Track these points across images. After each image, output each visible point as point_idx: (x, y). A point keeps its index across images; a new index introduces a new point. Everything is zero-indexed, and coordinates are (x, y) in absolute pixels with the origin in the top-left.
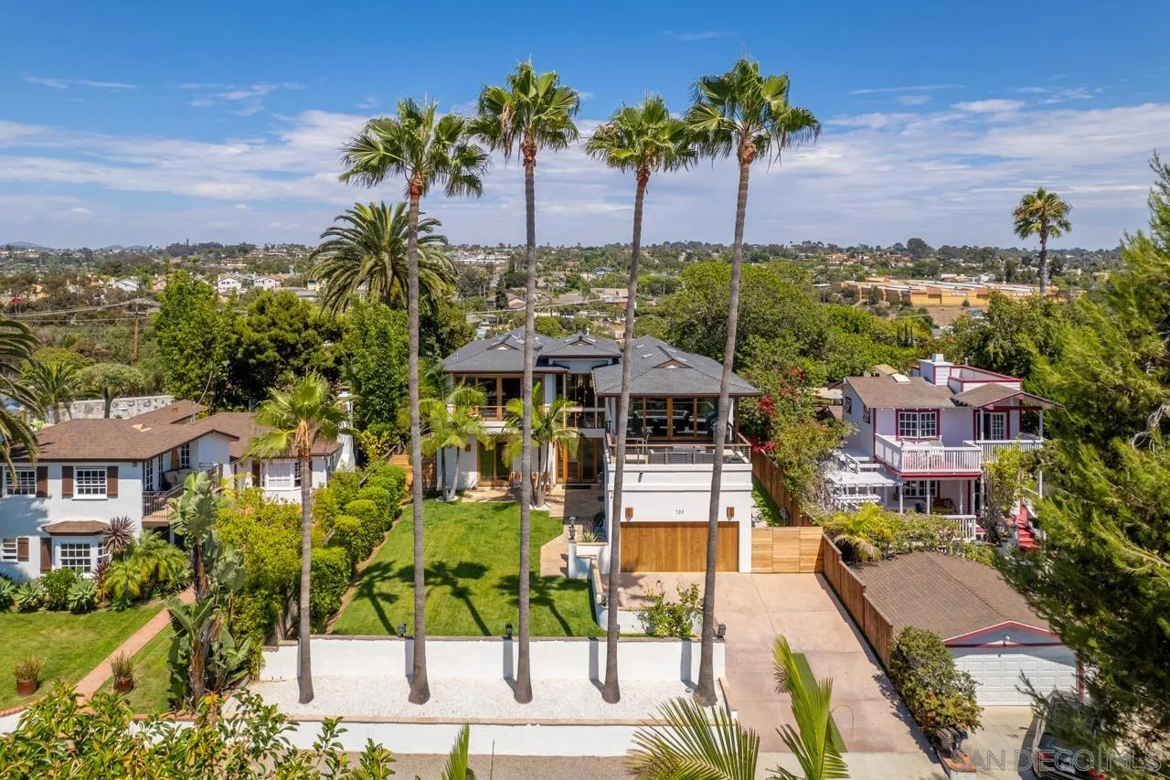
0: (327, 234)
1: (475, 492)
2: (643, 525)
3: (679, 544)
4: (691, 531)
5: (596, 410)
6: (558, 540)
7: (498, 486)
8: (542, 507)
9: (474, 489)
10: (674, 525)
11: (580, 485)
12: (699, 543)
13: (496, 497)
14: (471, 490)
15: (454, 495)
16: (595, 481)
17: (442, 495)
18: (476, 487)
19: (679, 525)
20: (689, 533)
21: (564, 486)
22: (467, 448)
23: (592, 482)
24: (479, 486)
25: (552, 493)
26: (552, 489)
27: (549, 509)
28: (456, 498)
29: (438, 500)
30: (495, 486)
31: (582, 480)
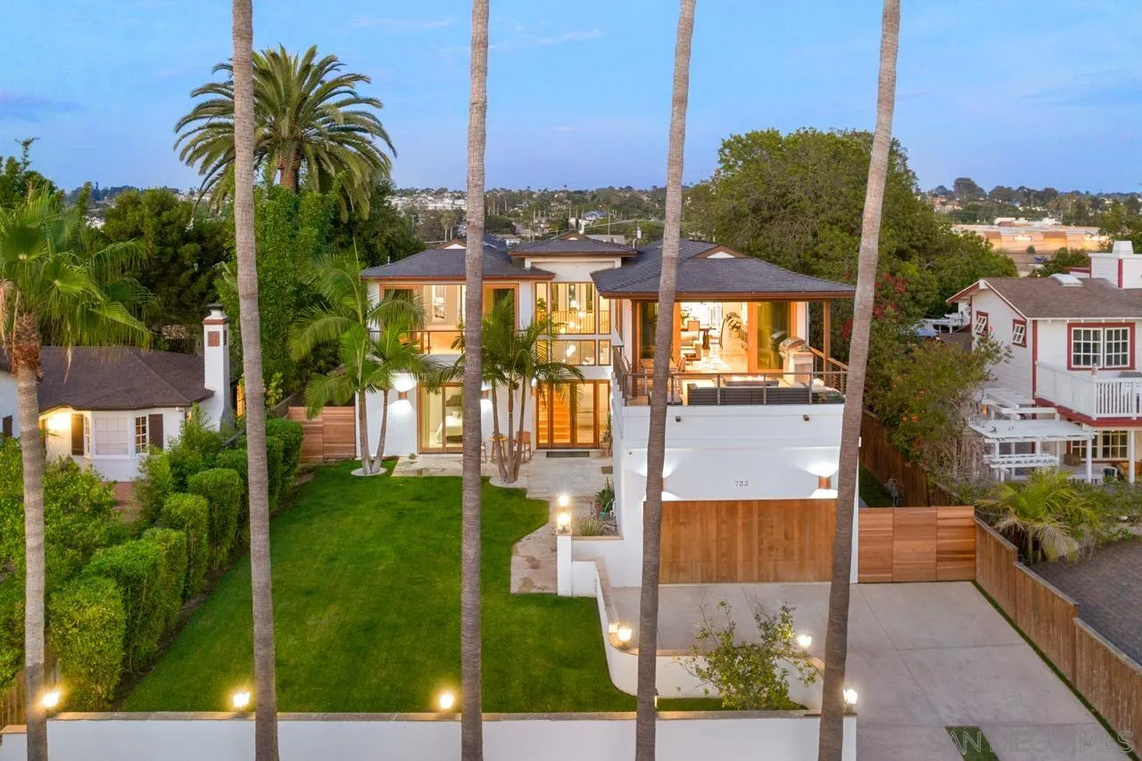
0: (204, 91)
1: (412, 463)
2: (681, 506)
3: (740, 536)
4: (760, 516)
5: (597, 337)
6: (541, 532)
7: (448, 453)
8: (516, 483)
9: (412, 457)
10: (732, 506)
11: (574, 450)
12: (772, 534)
13: (444, 470)
14: (408, 460)
15: (382, 466)
16: (596, 445)
17: (361, 467)
18: (416, 454)
19: (740, 506)
20: (756, 519)
21: (548, 453)
22: (401, 396)
23: (590, 447)
24: (421, 453)
25: (532, 462)
26: (531, 457)
27: (526, 486)
28: (382, 470)
29: (356, 473)
30: (445, 453)
31: (576, 445)
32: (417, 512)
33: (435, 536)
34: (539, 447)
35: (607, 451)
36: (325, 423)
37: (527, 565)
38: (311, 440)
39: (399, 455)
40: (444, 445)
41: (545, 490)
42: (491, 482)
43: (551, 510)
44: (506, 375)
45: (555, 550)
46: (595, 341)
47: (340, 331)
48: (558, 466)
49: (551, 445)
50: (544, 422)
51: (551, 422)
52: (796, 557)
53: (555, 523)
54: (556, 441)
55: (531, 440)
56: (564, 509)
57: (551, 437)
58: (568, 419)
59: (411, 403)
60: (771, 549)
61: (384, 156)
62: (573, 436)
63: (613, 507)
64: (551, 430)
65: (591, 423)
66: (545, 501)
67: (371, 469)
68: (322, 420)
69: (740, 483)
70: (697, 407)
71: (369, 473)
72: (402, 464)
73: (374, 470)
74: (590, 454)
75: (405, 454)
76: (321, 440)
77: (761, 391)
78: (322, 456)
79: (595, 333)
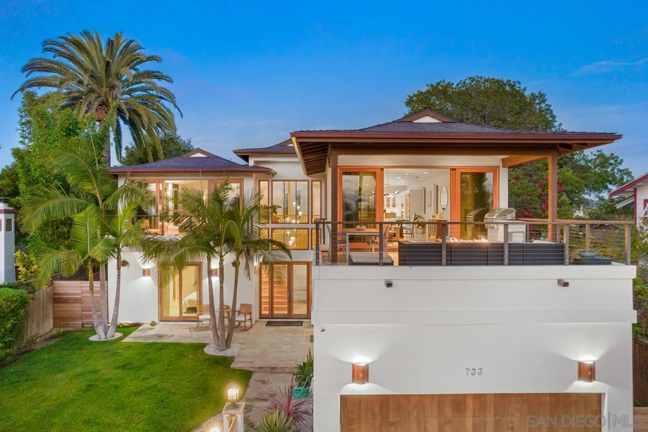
1: (152, 329)
4: (496, 414)
5: (310, 226)
7: (183, 321)
9: (153, 324)
10: (458, 402)
11: (290, 320)
14: (149, 326)
15: (116, 331)
17: (97, 334)
18: (157, 322)
19: (470, 402)
20: (490, 419)
21: (268, 322)
22: (145, 273)
23: (304, 317)
24: (161, 321)
25: (252, 331)
26: (252, 325)
27: (236, 355)
28: (119, 335)
29: (93, 338)
30: (181, 321)
31: (292, 316)
32: (110, 384)
34: (261, 317)
36: (82, 295)
38: (70, 309)
39: (141, 322)
40: (181, 314)
42: (205, 349)
46: (308, 229)
47: (75, 211)
49: (272, 316)
50: (265, 297)
51: (272, 297)
54: (275, 312)
55: (254, 310)
57: (272, 309)
58: (286, 295)
59: (153, 279)
62: (290, 308)
64: (272, 303)
65: (305, 298)
66: (249, 371)
67: (106, 335)
68: (80, 292)
69: (471, 371)
70: (415, 268)
71: (103, 338)
72: (141, 330)
73: (108, 335)
74: (303, 324)
75: (147, 322)
76: (80, 309)
77: (500, 247)
78: (81, 322)
79: (308, 223)
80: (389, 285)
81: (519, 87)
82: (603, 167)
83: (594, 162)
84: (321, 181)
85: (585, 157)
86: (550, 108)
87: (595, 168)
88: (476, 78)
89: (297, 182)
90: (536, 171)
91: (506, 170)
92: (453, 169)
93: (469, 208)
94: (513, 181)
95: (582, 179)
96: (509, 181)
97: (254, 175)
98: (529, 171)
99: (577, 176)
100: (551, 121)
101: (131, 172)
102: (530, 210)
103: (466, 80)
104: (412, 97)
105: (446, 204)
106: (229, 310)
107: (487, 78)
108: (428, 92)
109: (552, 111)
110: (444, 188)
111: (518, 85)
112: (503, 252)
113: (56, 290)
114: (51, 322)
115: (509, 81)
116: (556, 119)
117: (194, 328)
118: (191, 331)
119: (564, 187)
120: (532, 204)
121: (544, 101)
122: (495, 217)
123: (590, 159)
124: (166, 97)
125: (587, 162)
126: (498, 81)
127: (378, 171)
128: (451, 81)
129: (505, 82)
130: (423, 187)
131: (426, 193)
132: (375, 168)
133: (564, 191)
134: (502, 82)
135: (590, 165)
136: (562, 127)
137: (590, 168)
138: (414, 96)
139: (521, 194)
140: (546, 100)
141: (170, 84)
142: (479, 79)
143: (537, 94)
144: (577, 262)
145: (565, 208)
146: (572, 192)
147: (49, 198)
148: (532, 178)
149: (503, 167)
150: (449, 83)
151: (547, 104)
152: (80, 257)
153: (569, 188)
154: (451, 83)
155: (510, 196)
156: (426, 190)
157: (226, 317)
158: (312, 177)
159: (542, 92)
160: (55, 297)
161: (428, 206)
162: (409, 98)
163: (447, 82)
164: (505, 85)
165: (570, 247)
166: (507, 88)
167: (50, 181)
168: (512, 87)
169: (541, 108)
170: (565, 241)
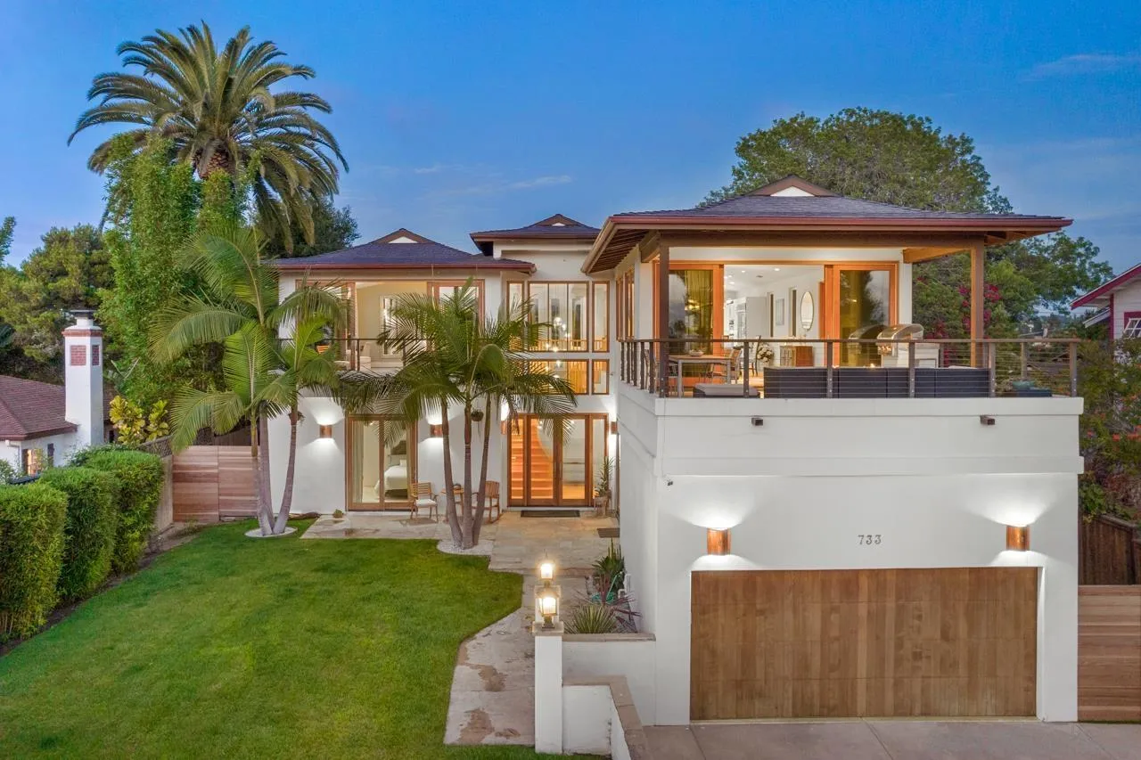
1: (336, 522)
2: (759, 579)
3: (863, 635)
4: (898, 598)
5: (590, 356)
6: (509, 623)
7: (387, 510)
8: (474, 549)
9: (338, 514)
10: (848, 581)
11: (558, 508)
12: (919, 630)
13: (377, 530)
14: (331, 518)
15: (287, 525)
16: (588, 502)
17: (258, 527)
18: (343, 511)
19: (864, 582)
20: (891, 604)
21: (523, 512)
22: (324, 431)
23: (580, 504)
24: (349, 510)
25: (500, 524)
26: (499, 515)
27: (489, 553)
28: (289, 531)
29: (252, 534)
30: (382, 510)
31: (560, 501)
32: (317, 588)
33: (331, 628)
34: (511, 504)
35: (603, 509)
36: (220, 468)
37: (481, 682)
38: (201, 491)
39: (319, 512)
40: (382, 499)
41: (518, 560)
42: (439, 547)
43: (525, 587)
44: (462, 389)
45: (530, 656)
46: (587, 361)
47: (227, 330)
48: (536, 528)
49: (527, 501)
50: (517, 475)
51: (527, 474)
52: (962, 671)
53: (531, 608)
54: (533, 497)
55: (500, 493)
56: (547, 585)
57: (527, 492)
58: (551, 471)
59: (337, 442)
60: (917, 656)
61: (328, 162)
62: (558, 491)
63: (625, 583)
64: (527, 484)
65: (582, 477)
66: (516, 575)
67: (272, 529)
68: (216, 464)
69: (866, 539)
70: (790, 401)
71: (269, 534)
72: (321, 524)
73: (275, 529)
74: (581, 514)
75: (327, 511)
76: (216, 491)
77: (904, 373)
78: (217, 513)
79: (587, 351)
80: (758, 422)
81: (929, 127)
82: (1068, 259)
83: (1053, 251)
84: (608, 283)
85: (1037, 243)
86: (980, 162)
87: (1054, 261)
88: (857, 111)
89: (570, 285)
90: (955, 266)
91: (910, 266)
92: (829, 266)
93: (852, 325)
94: (920, 282)
95: (1032, 279)
96: (914, 283)
97: (501, 273)
98: (944, 267)
99: (1024, 274)
100: (983, 183)
101: (312, 269)
102: (946, 330)
103: (840, 113)
104: (748, 141)
105: (811, 321)
106: (462, 491)
107: (875, 111)
108: (774, 132)
109: (983, 168)
110: (807, 296)
111: (927, 124)
112: (908, 379)
113: (177, 461)
114: (171, 512)
115: (912, 117)
116: (989, 180)
117: (407, 521)
118: (404, 525)
119: (1001, 292)
120: (947, 320)
121: (969, 151)
122: (892, 338)
123: (1046, 245)
124: (322, 139)
125: (1041, 251)
126: (894, 118)
127: (716, 270)
128: (816, 116)
129: (906, 119)
130: (768, 293)
131: (774, 302)
132: (712, 264)
133: (1001, 299)
134: (901, 119)
135: (1046, 255)
136: (999, 194)
137: (1046, 260)
138: (753, 138)
139: (931, 304)
140: (973, 148)
141: (326, 114)
142: (862, 113)
143: (958, 140)
144: (1007, 394)
145: (1002, 326)
146: (1013, 300)
147: (188, 310)
148: (948, 279)
149: (905, 262)
150: (812, 119)
151: (974, 156)
152: (240, 404)
153: (1010, 294)
154: (815, 120)
155: (914, 307)
156: (774, 297)
157: (458, 503)
158: (593, 276)
159: (966, 136)
160: (176, 471)
161: (777, 324)
162: (741, 142)
163: (807, 116)
164: (906, 123)
165: (997, 373)
166: (909, 127)
167: (166, 283)
168: (917, 126)
169: (963, 162)
170: (991, 365)
